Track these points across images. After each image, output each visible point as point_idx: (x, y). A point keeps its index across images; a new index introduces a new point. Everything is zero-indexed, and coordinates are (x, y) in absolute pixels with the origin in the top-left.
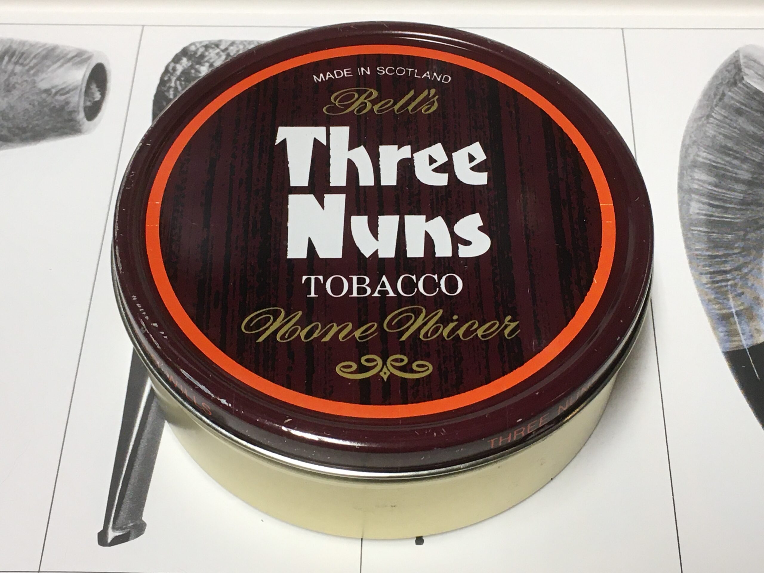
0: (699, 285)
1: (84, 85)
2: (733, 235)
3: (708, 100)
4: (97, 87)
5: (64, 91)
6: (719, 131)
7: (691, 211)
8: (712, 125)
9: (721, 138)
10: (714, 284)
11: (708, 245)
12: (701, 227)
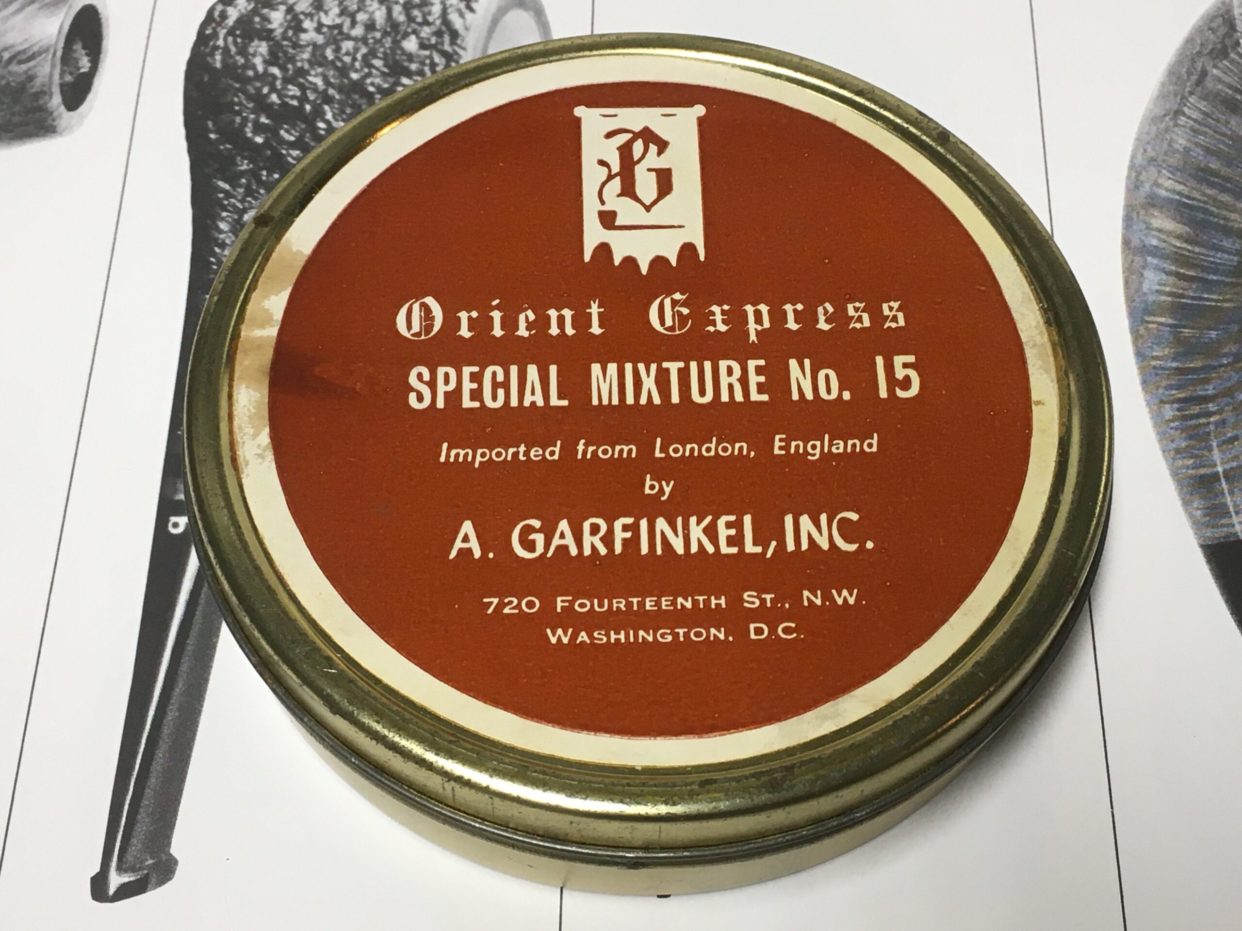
0: (1159, 422)
1: (61, 44)
2: (1219, 332)
3: (1176, 84)
4: (84, 48)
5: (25, 57)
6: (1197, 140)
7: (1145, 288)
8: (1183, 129)
9: (1199, 154)
10: (1187, 420)
11: (1173, 350)
12: (1161, 316)
